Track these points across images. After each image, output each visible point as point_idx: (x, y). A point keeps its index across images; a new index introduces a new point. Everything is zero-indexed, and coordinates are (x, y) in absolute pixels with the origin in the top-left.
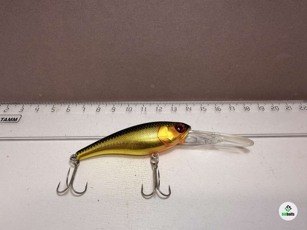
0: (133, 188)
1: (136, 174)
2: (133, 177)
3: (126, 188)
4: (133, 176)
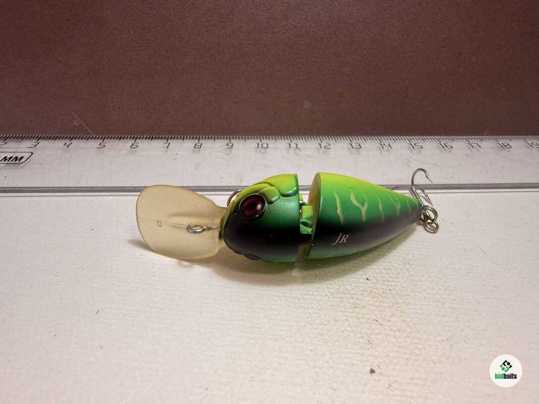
0: (371, 305)
1: (369, 276)
2: (362, 283)
3: (354, 306)
4: (362, 280)
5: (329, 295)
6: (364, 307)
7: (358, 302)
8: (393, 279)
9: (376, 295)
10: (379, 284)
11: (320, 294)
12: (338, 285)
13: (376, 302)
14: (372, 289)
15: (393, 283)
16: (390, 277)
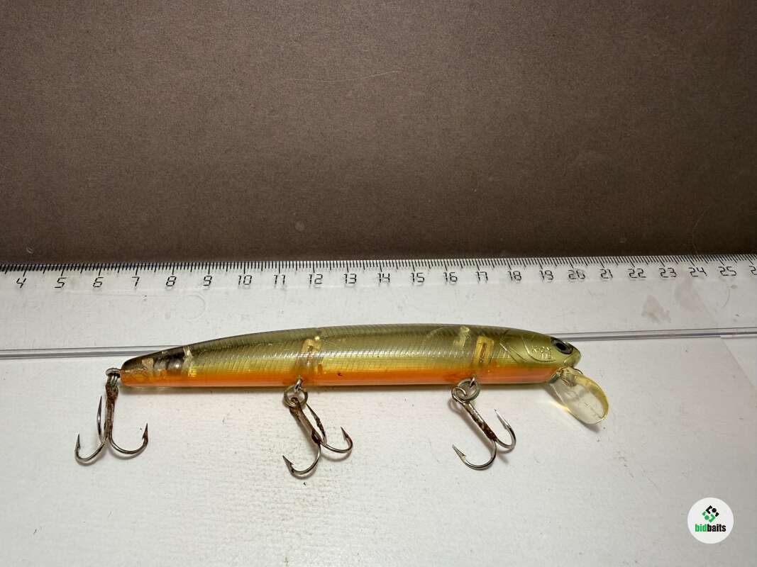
0: (299, 516)
3: (282, 518)
5: (262, 505)
6: (292, 518)
7: (287, 513)
8: (331, 483)
9: (307, 504)
10: (314, 489)
11: (253, 505)
12: (274, 491)
13: (305, 512)
14: (305, 496)
15: (329, 488)
16: (328, 481)
